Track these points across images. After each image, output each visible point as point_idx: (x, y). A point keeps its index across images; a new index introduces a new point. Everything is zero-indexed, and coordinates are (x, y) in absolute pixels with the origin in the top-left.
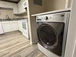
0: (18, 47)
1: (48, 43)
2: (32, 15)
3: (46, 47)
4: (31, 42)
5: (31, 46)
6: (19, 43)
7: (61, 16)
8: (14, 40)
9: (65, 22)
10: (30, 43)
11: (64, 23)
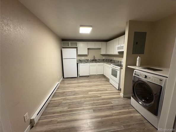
0: (107, 94)
1: (143, 100)
2: (128, 66)
3: (141, 103)
4: (122, 94)
5: (122, 98)
6: (107, 90)
7: (160, 80)
8: (101, 86)
9: (163, 86)
10: (120, 94)
11: (161, 87)
